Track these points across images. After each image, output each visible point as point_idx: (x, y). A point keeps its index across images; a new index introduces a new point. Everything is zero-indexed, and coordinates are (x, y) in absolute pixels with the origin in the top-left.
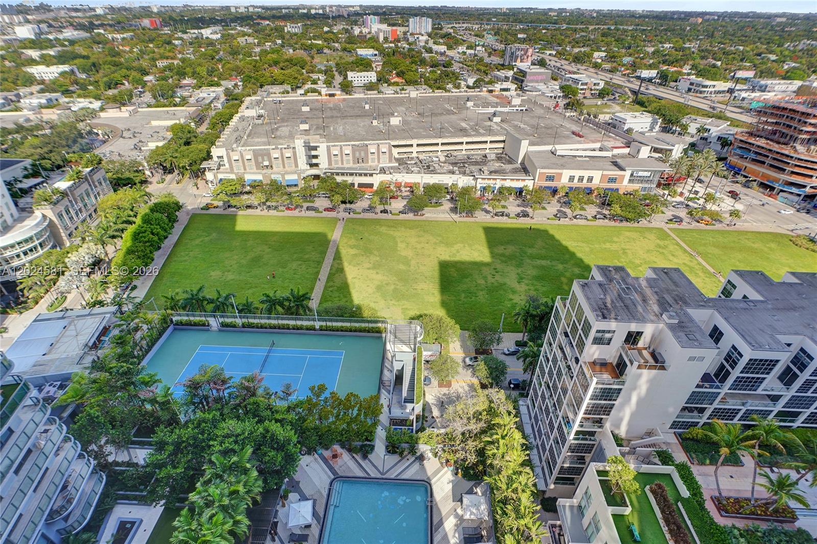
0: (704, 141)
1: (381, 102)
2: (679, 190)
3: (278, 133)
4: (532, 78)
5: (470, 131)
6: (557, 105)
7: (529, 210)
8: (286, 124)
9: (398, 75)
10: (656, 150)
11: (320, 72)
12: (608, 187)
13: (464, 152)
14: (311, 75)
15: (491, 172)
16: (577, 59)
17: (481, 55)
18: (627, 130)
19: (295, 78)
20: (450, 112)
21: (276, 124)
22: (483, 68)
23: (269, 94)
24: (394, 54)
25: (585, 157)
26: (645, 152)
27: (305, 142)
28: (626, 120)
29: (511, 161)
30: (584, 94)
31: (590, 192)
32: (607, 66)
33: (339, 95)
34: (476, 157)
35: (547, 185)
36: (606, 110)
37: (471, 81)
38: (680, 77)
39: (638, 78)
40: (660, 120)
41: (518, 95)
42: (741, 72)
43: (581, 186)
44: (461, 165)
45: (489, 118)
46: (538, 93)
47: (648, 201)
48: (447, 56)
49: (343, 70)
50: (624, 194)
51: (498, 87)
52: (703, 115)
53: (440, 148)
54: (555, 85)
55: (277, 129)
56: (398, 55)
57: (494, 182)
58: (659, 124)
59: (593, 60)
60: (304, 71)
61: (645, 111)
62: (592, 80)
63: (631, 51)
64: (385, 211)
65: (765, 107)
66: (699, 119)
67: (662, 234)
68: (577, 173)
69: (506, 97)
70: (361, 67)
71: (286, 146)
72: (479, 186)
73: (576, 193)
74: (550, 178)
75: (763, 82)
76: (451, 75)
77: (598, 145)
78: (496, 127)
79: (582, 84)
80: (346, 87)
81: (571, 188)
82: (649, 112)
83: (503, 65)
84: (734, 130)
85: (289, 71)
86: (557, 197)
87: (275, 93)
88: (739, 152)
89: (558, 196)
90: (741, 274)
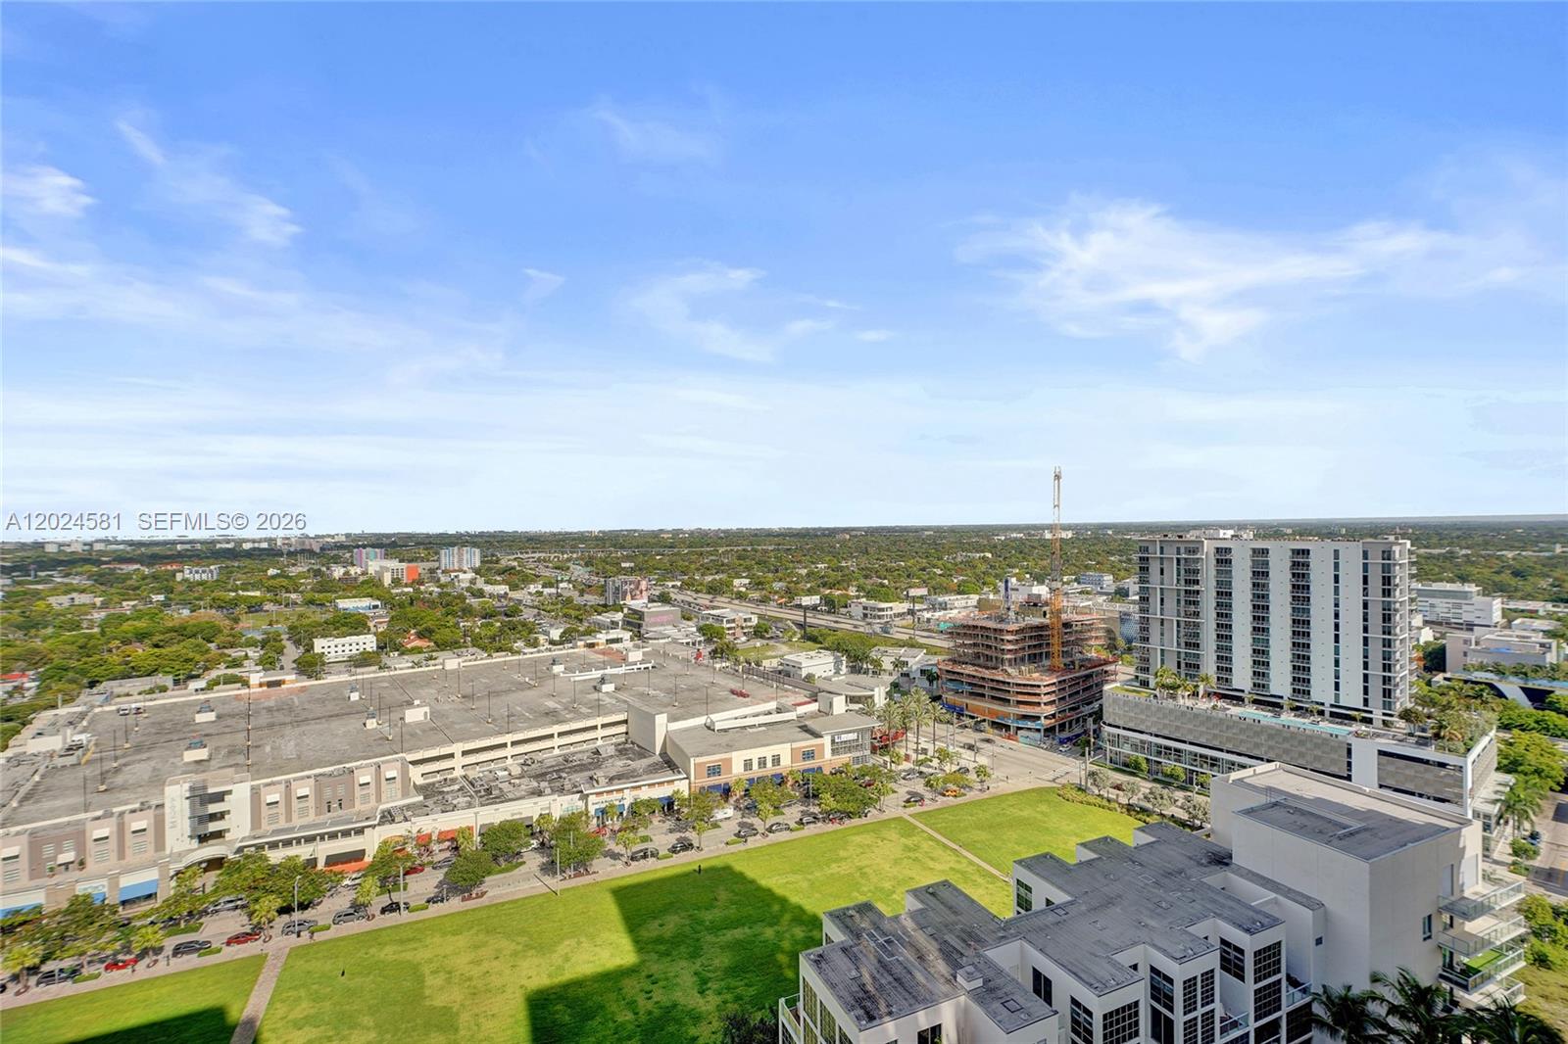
0: (906, 679)
1: (386, 685)
2: (902, 752)
3: (119, 779)
4: (653, 620)
5: (563, 713)
6: (699, 655)
7: (691, 835)
8: (144, 756)
9: (420, 635)
10: (852, 700)
11: (252, 643)
12: (806, 767)
13: (557, 752)
14: (226, 651)
15: (611, 779)
16: (714, 590)
17: (569, 595)
18: (806, 677)
19: (187, 661)
20: (523, 687)
21: (116, 758)
22: (573, 613)
23: (110, 697)
24: (411, 604)
25: (760, 725)
26: (839, 705)
27: (192, 789)
28: (801, 663)
29: (643, 752)
30: (734, 634)
31: (781, 780)
32: (756, 595)
33: (292, 682)
34: (580, 756)
35: (711, 783)
36: (770, 653)
37: (555, 634)
38: (849, 602)
39: (799, 606)
40: (844, 658)
41: (637, 647)
42: (913, 590)
43: (765, 774)
44: (550, 776)
45: (595, 688)
46: (666, 640)
47: (867, 778)
48: (510, 599)
49: (302, 636)
50: (832, 774)
51: (601, 638)
52: (893, 645)
53: (510, 751)
54: (689, 626)
55: (117, 770)
56: (421, 604)
57: (619, 796)
58: (844, 662)
59: (735, 589)
60: (212, 646)
61: (821, 648)
62: (740, 614)
63: (779, 574)
64: (393, 907)
65: (955, 627)
66: (890, 650)
67: (907, 829)
68: (755, 754)
69: (618, 651)
70: (344, 629)
71: (137, 806)
72: (592, 810)
73: (761, 786)
74: (714, 770)
75: (940, 599)
76: (520, 628)
77: (772, 705)
78: (608, 700)
79: (728, 622)
80: (310, 666)
81: (751, 781)
82: (827, 649)
83: (605, 606)
84: (934, 660)
85: (174, 648)
86: (732, 800)
87: (132, 694)
88: (950, 685)
89: (735, 798)
90: (1025, 863)
